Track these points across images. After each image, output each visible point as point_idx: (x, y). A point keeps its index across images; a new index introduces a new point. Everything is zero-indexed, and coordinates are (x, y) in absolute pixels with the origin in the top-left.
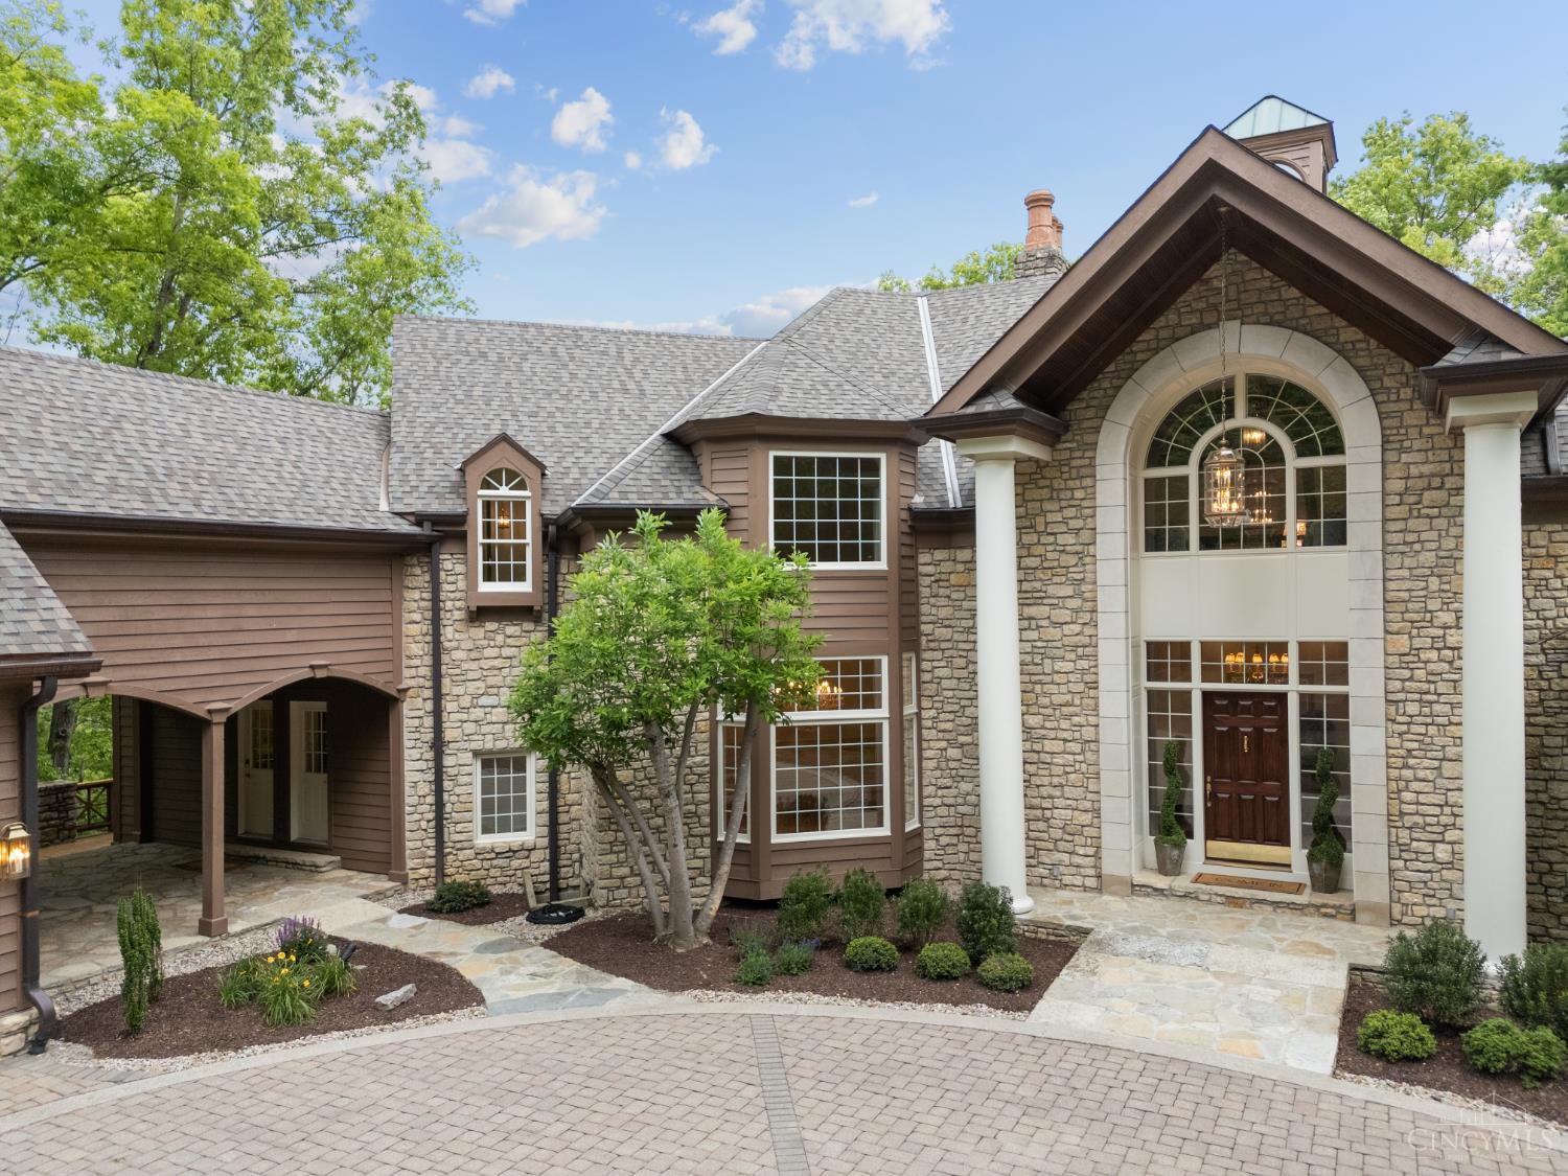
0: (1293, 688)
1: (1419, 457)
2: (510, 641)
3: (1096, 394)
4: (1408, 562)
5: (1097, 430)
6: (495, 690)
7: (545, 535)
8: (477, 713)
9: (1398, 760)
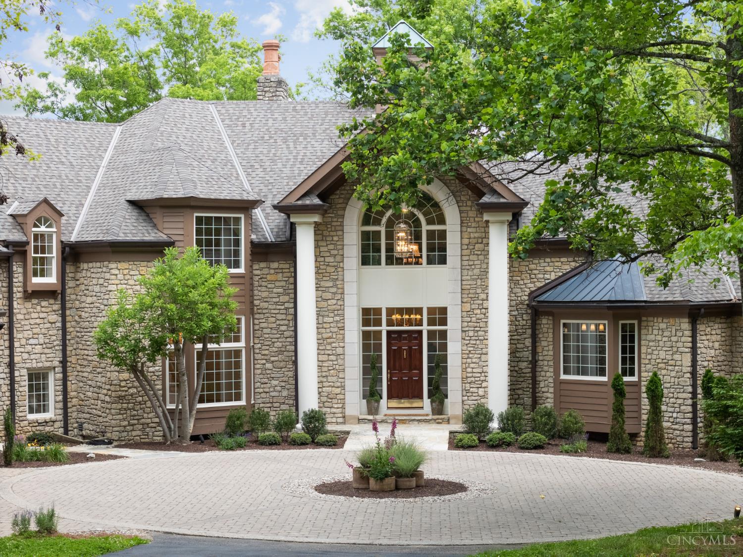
0: (425, 328)
1: (474, 230)
2: (43, 309)
3: (343, 192)
4: (470, 273)
5: (344, 209)
6: (36, 336)
7: (63, 252)
8: (29, 348)
9: (466, 356)
